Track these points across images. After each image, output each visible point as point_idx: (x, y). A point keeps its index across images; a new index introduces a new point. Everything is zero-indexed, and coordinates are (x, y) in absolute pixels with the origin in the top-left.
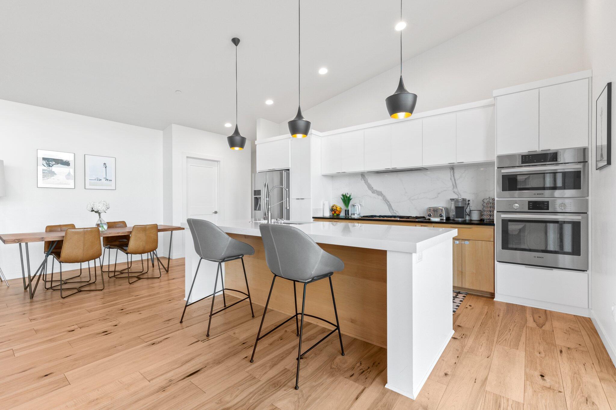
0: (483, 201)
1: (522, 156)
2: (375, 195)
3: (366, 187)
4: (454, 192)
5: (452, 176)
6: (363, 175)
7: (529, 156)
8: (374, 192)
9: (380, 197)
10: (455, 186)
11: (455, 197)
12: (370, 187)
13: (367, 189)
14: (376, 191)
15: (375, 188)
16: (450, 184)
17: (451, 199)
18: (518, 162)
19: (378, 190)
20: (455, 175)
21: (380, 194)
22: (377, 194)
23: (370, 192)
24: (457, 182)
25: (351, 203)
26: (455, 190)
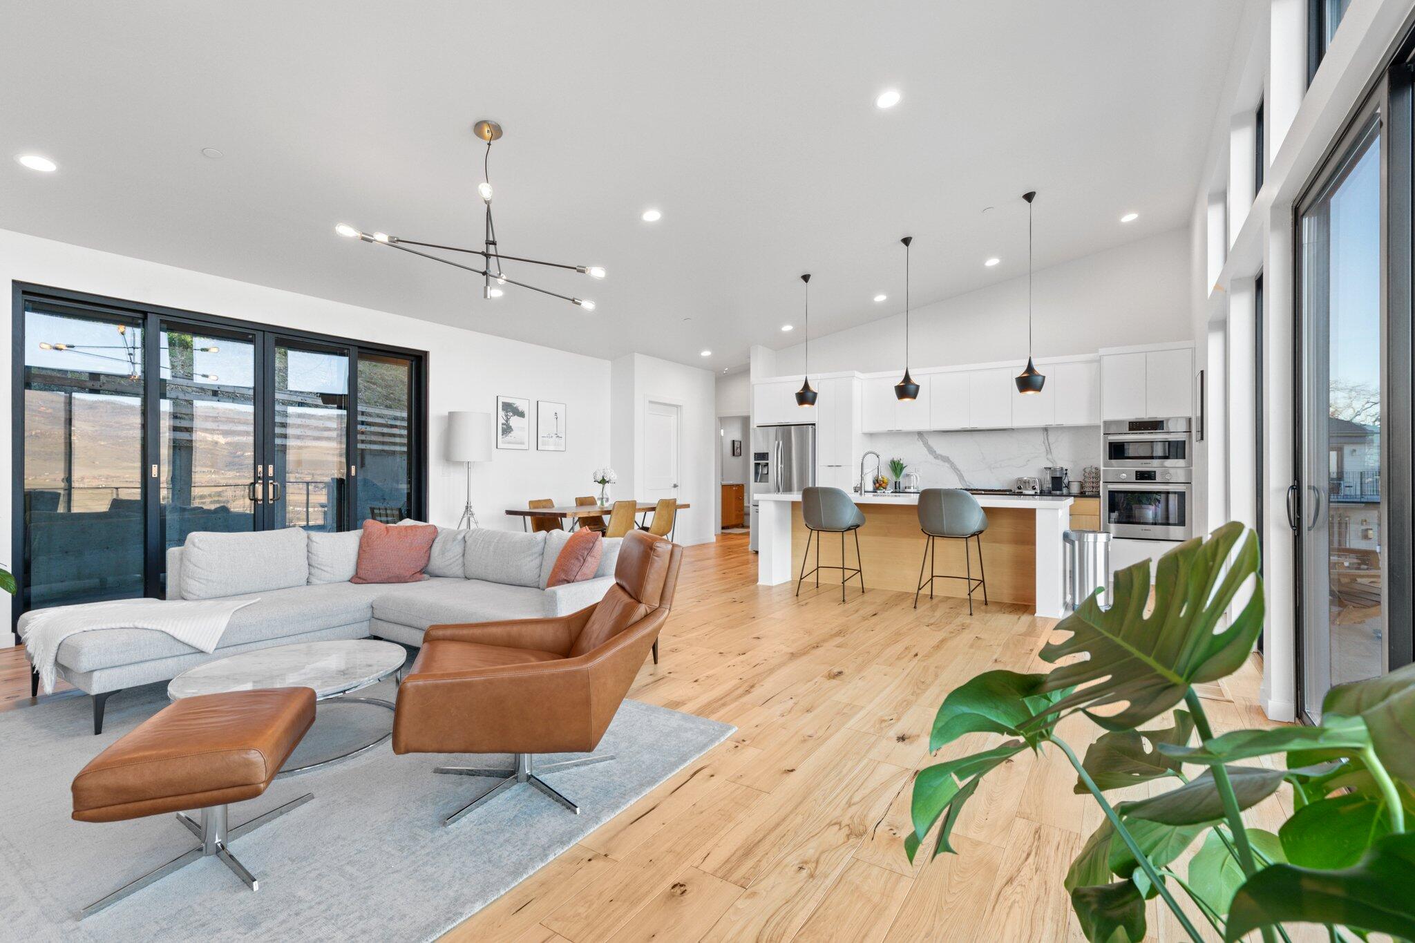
0: (1084, 470)
1: (1130, 423)
2: (939, 462)
3: (925, 451)
4: (1048, 459)
5: (1046, 438)
6: (920, 434)
7: (1136, 422)
8: (937, 457)
9: (946, 464)
10: (1049, 451)
11: (1050, 465)
12: (931, 451)
13: (927, 452)
14: (941, 456)
15: (939, 452)
16: (1043, 449)
17: (1045, 468)
18: (1126, 429)
19: (944, 455)
20: (1050, 438)
21: (946, 459)
22: (942, 460)
23: (930, 457)
24: (1051, 446)
25: (904, 472)
26: (1050, 457)
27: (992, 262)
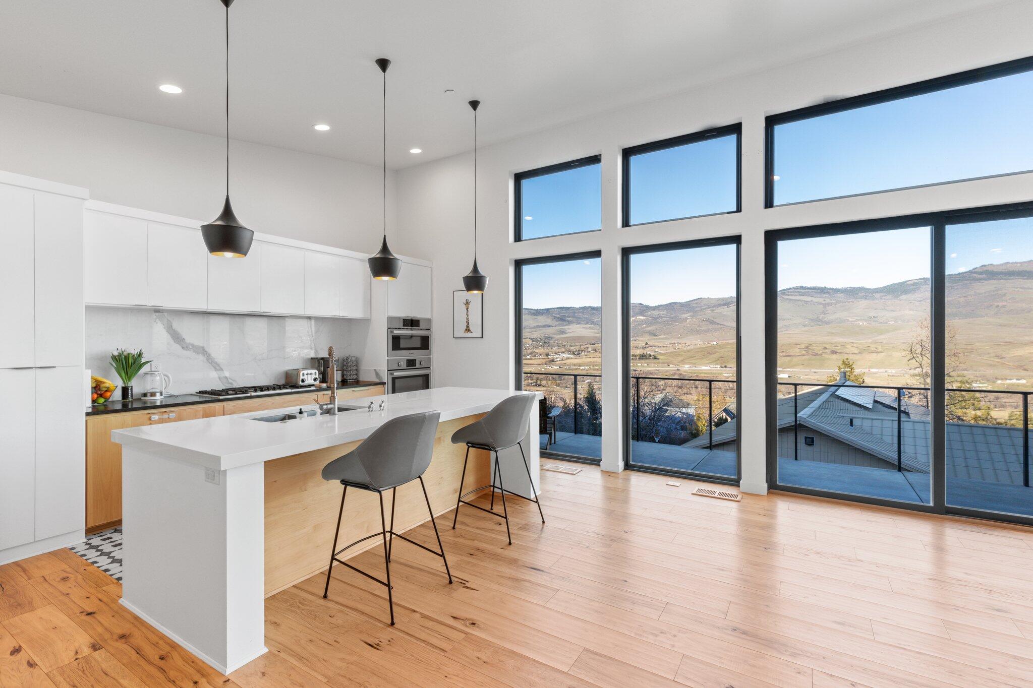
1: (403, 320)
2: (188, 353)
3: (168, 337)
6: (161, 313)
7: (406, 320)
8: (186, 347)
9: (201, 357)
12: (177, 337)
13: (173, 341)
15: (189, 339)
18: (401, 325)
19: (195, 344)
21: (200, 350)
22: (194, 351)
23: (177, 348)
27: (322, 127)
